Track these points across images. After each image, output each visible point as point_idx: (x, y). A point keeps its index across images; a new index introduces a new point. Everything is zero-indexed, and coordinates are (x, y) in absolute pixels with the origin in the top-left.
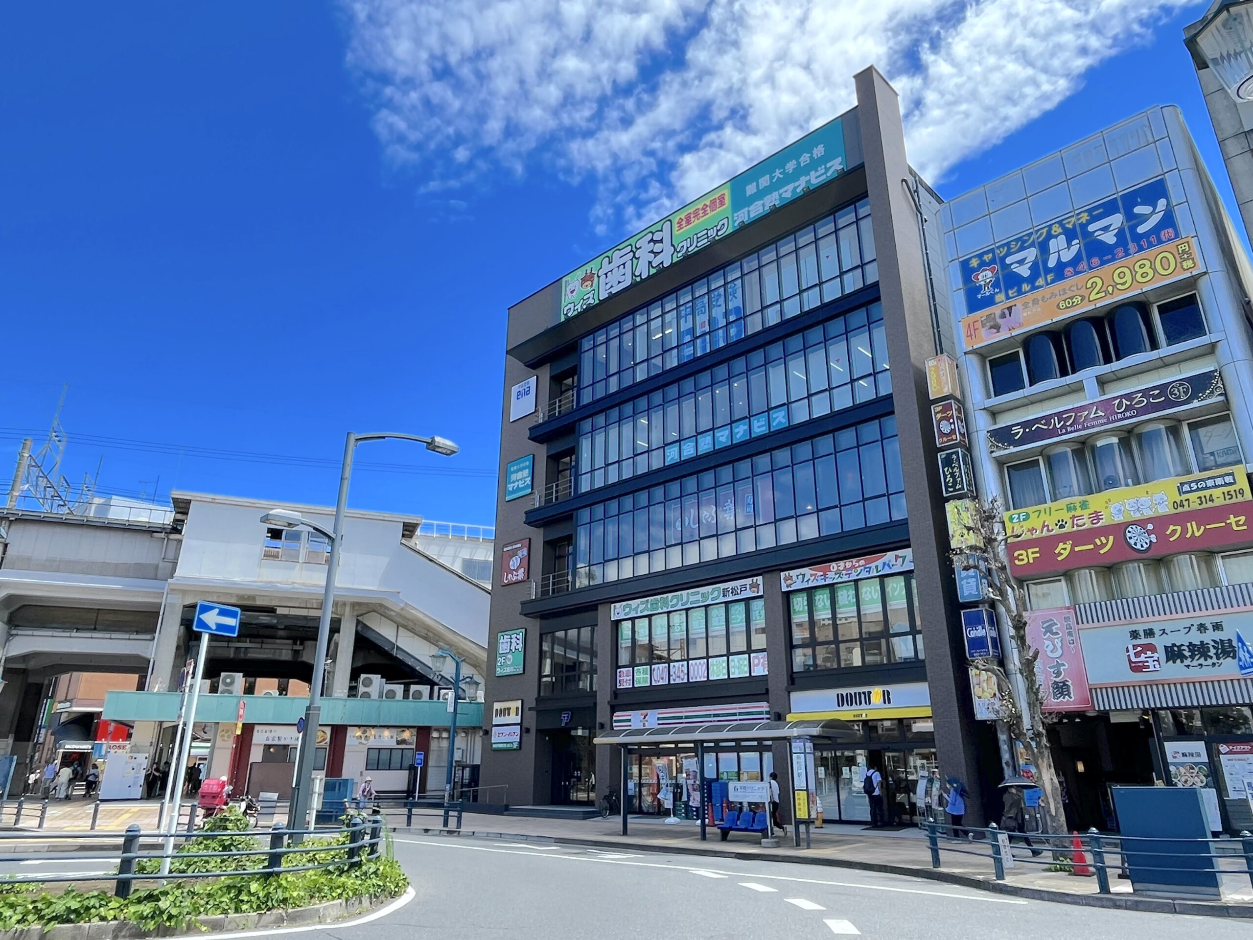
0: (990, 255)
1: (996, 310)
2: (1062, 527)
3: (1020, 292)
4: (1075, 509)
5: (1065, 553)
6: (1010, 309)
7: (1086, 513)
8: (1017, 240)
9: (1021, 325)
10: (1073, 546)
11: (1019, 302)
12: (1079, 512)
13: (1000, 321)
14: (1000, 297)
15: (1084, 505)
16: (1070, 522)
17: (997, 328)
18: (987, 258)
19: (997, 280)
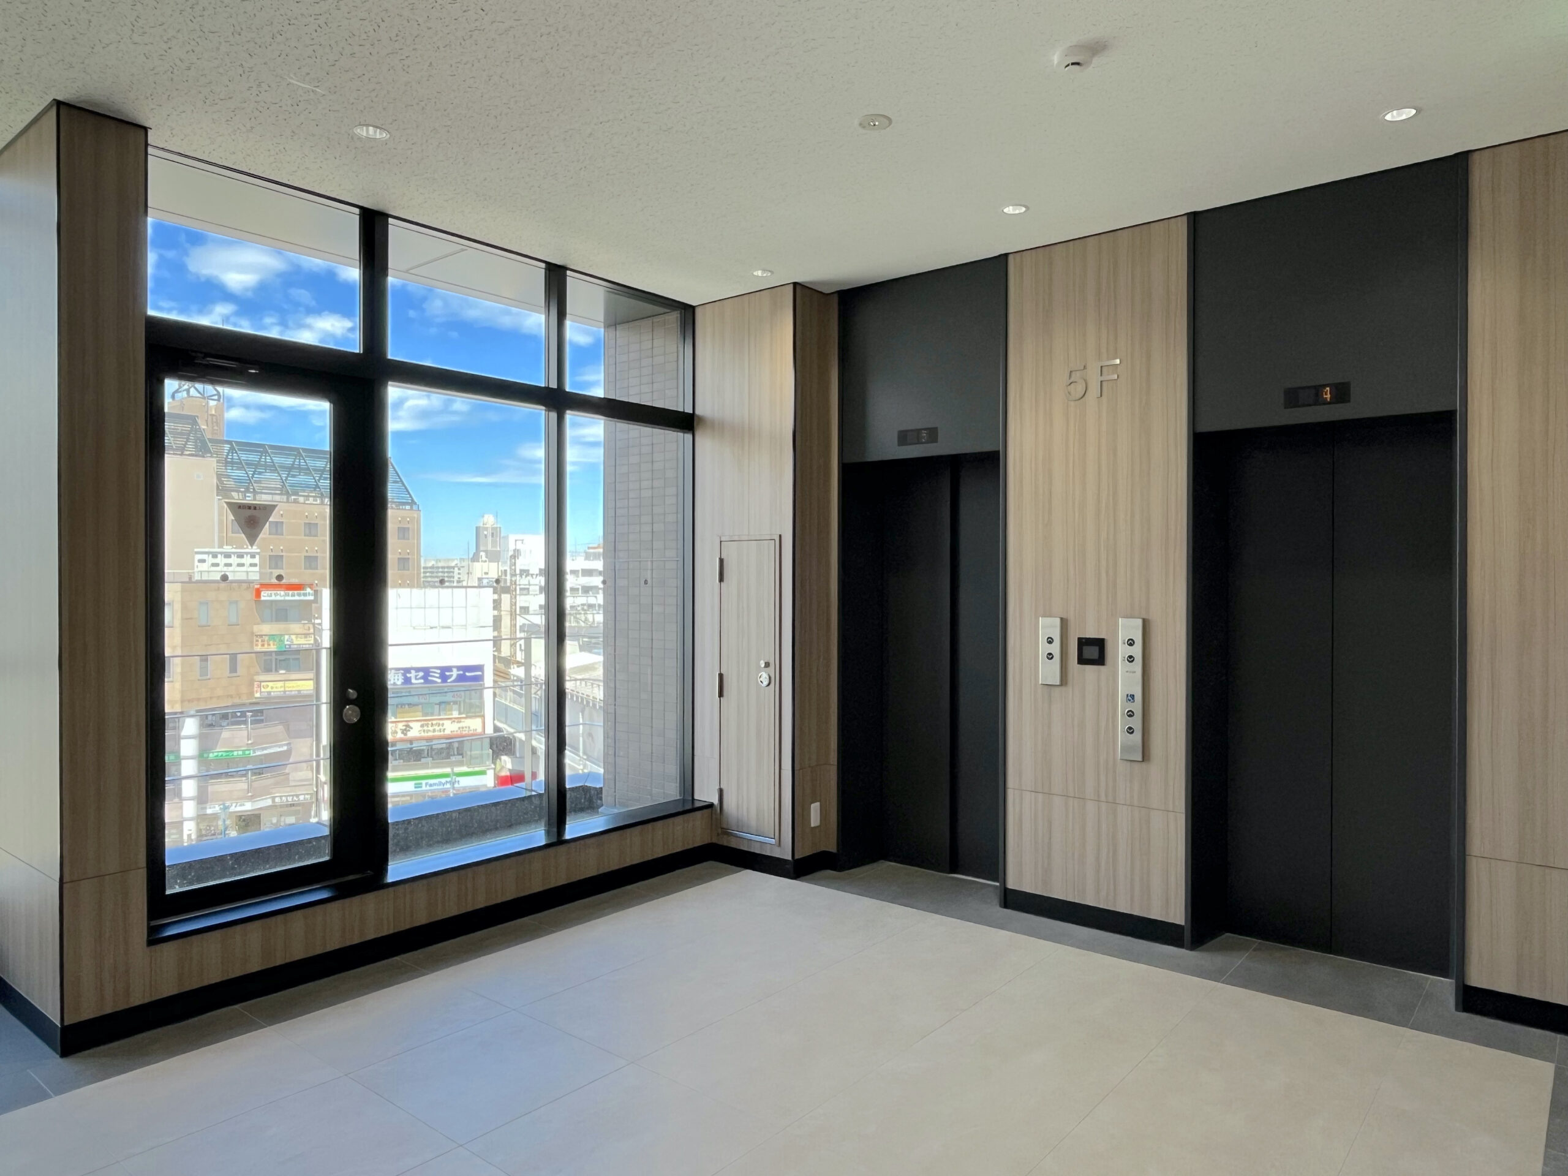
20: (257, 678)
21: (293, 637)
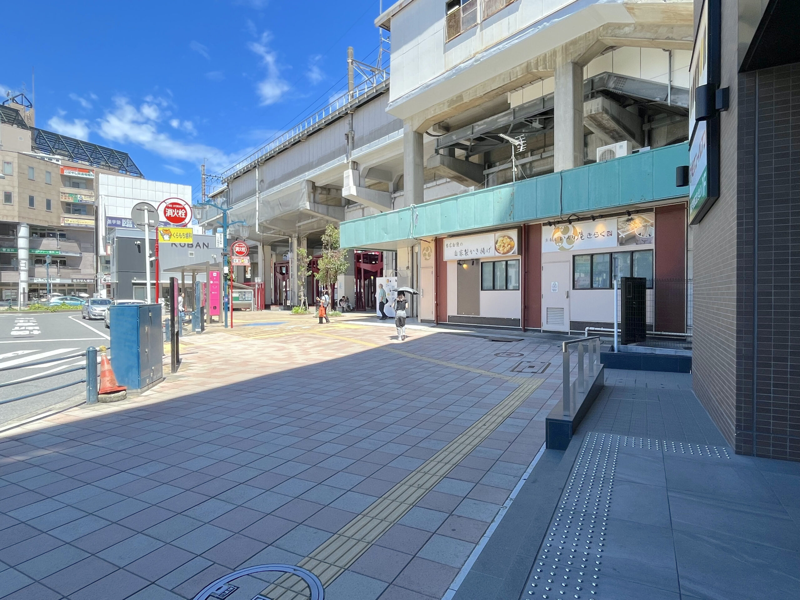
20: (61, 215)
21: (83, 196)
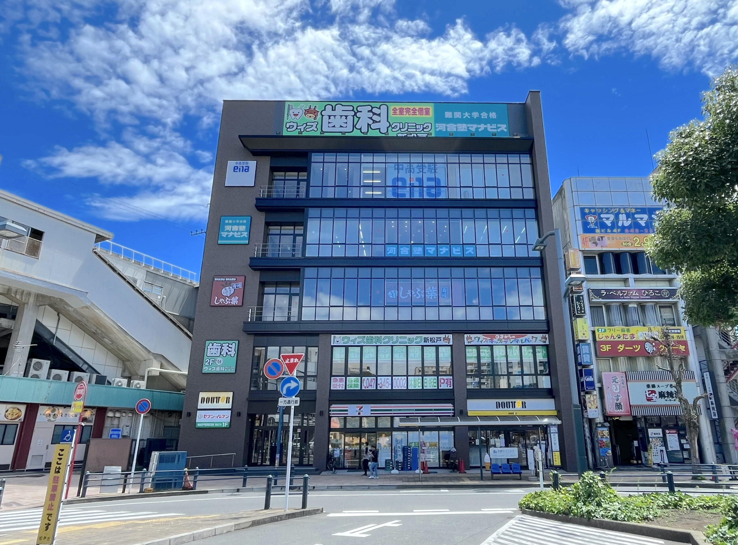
0: (594, 210)
1: (596, 236)
2: (619, 338)
3: (606, 232)
4: (625, 331)
5: (622, 349)
6: (602, 237)
7: (629, 334)
8: (606, 208)
9: (606, 247)
10: (625, 347)
11: (606, 236)
12: (626, 333)
13: (598, 242)
14: (598, 231)
15: (628, 330)
16: (622, 336)
17: (596, 244)
18: (593, 211)
19: (597, 222)
